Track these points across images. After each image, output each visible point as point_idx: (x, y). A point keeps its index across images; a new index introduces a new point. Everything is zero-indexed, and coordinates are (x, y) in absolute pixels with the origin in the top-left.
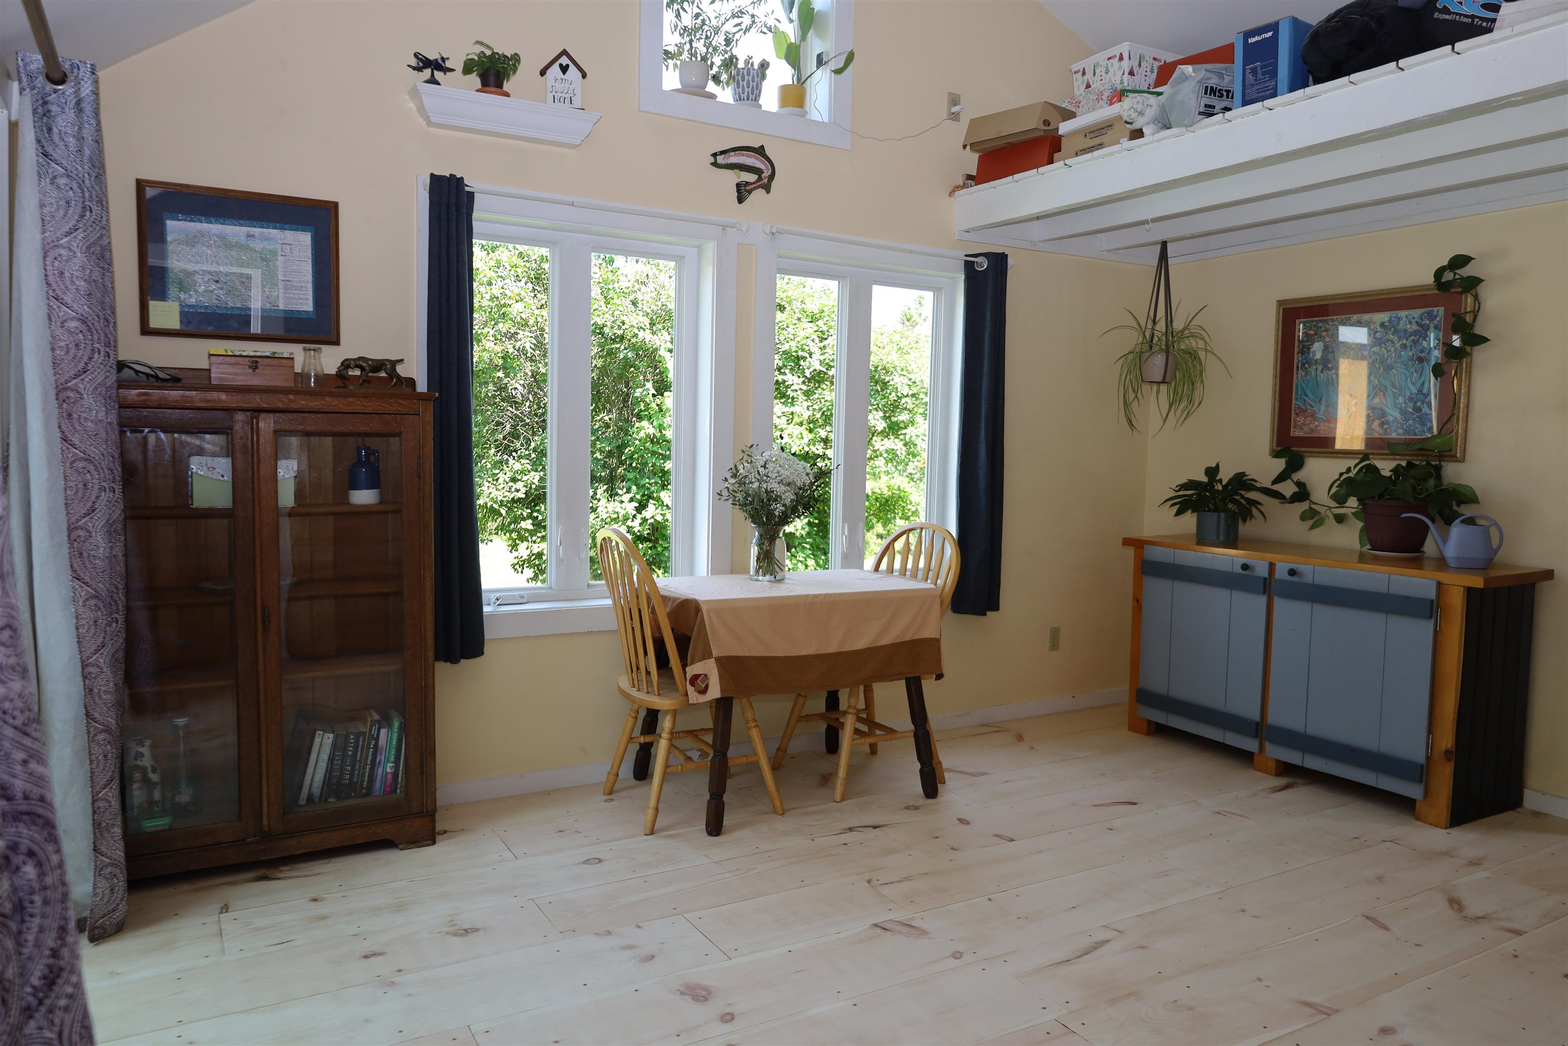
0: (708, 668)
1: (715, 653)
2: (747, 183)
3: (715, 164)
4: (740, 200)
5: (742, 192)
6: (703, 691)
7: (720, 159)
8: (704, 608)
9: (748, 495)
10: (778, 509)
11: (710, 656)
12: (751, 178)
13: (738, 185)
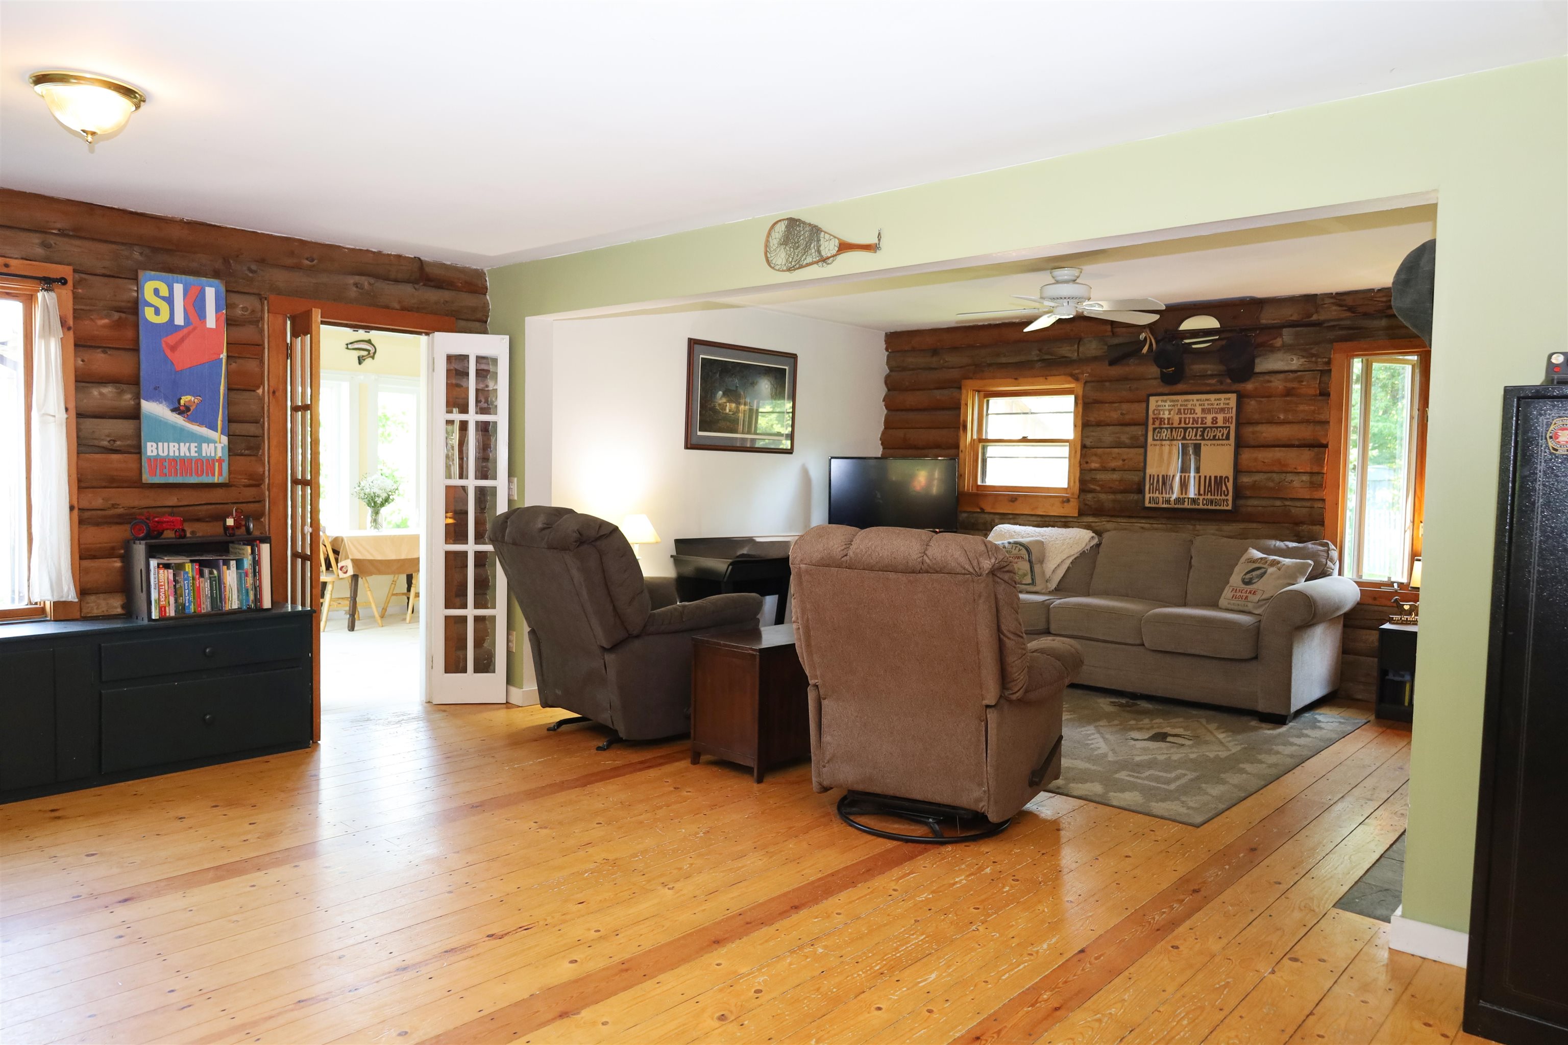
0: (347, 563)
1: (350, 557)
2: (363, 356)
3: (347, 348)
4: (360, 363)
5: (360, 360)
6: (346, 573)
7: (350, 346)
8: (345, 540)
9: (365, 494)
10: (379, 501)
11: (348, 558)
12: (365, 353)
13: (359, 357)
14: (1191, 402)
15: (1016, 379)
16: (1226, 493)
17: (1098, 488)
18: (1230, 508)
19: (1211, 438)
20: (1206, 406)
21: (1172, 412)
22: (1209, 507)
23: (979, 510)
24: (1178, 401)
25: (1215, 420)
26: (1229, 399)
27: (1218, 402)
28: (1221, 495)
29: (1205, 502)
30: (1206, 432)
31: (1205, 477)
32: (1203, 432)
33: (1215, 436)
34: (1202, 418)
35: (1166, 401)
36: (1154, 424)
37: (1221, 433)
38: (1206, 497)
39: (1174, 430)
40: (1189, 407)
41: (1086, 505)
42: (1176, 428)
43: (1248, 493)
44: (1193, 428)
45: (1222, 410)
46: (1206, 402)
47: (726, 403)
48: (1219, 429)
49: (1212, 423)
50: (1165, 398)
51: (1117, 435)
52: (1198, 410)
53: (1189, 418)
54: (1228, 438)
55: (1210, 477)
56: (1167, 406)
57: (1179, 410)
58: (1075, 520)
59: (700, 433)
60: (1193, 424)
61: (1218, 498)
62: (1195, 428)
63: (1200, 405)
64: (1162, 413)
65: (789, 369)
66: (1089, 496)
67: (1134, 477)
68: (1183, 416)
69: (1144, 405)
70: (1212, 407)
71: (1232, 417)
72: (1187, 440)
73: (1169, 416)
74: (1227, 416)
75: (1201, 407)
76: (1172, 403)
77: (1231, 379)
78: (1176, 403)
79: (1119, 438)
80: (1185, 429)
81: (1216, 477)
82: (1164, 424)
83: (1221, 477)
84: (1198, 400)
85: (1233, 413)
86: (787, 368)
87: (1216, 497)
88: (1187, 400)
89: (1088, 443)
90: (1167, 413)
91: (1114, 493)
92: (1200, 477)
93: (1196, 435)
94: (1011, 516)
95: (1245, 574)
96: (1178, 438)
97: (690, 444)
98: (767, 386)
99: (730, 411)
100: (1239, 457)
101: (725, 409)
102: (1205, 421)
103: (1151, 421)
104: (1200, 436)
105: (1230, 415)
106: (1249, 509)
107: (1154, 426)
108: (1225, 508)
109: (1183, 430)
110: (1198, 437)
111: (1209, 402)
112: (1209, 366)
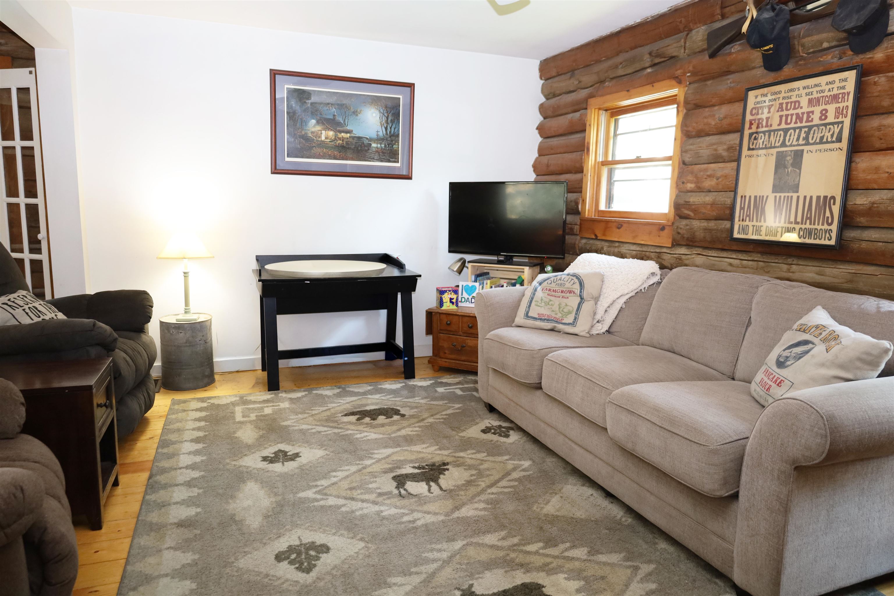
14: (797, 92)
15: (628, 91)
16: (830, 221)
17: (691, 214)
18: (833, 242)
19: (818, 141)
20: (815, 95)
21: (772, 110)
22: (808, 241)
23: (594, 237)
24: (780, 93)
25: (824, 114)
26: (845, 80)
27: (830, 86)
28: (823, 225)
29: (801, 233)
30: (812, 132)
31: (805, 197)
32: (808, 134)
33: (822, 138)
34: (808, 113)
35: (765, 95)
36: (750, 128)
37: (831, 132)
38: (803, 227)
39: (772, 133)
40: (794, 99)
41: (679, 233)
42: (774, 131)
43: (862, 220)
44: (794, 129)
45: (835, 98)
46: (815, 90)
47: (321, 131)
48: (828, 127)
49: (820, 119)
50: (765, 90)
51: (715, 147)
52: (804, 102)
53: (792, 115)
54: (839, 140)
55: (811, 197)
56: (767, 101)
57: (781, 104)
58: (668, 251)
59: (287, 159)
60: (796, 123)
61: (819, 227)
62: (798, 128)
63: (807, 94)
64: (760, 111)
65: (403, 98)
66: (684, 222)
67: (725, 199)
68: (785, 113)
69: (740, 105)
70: (822, 94)
71: (847, 106)
72: (786, 146)
73: (768, 115)
74: (841, 105)
75: (808, 97)
76: (774, 97)
77: (852, 51)
78: (778, 96)
79: (716, 150)
80: (786, 131)
81: (818, 198)
82: (762, 127)
83: (825, 197)
84: (804, 88)
85: (850, 103)
86: (401, 97)
87: (816, 226)
88: (792, 90)
89: (687, 160)
90: (766, 111)
91: (708, 219)
92: (798, 197)
93: (798, 139)
94: (617, 244)
95: (784, 350)
96: (777, 145)
97: (275, 171)
98: (374, 115)
99: (326, 138)
100: (853, 165)
101: (320, 137)
102: (812, 116)
103: (747, 125)
104: (804, 139)
105: (845, 104)
106: (864, 245)
107: (751, 131)
108: (827, 242)
109: (782, 133)
110: (801, 142)
111: (818, 89)
112: (824, 35)
